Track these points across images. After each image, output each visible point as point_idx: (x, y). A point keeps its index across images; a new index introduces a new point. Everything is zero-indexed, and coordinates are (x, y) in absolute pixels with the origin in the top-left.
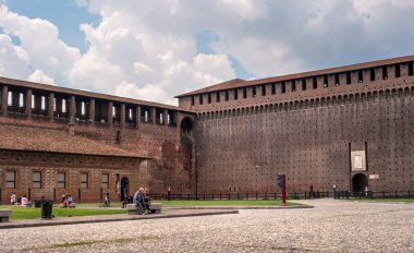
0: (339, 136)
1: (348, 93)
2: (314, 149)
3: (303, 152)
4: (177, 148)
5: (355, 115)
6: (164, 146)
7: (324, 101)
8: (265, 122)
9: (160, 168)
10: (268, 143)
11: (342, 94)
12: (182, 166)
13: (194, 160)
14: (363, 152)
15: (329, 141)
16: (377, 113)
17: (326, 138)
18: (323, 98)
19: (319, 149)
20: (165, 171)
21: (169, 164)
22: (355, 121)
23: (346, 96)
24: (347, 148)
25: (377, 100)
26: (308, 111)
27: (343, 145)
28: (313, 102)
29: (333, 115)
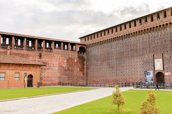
0: (148, 51)
1: (152, 27)
2: (135, 59)
3: (130, 61)
4: (76, 61)
5: (156, 39)
6: (68, 60)
7: (140, 32)
8: (113, 46)
9: (65, 70)
10: (115, 57)
11: (149, 28)
12: (78, 69)
13: (85, 66)
14: (161, 60)
15: (143, 54)
16: (169, 36)
17: (141, 52)
18: (139, 31)
19: (138, 59)
20: (68, 72)
21: (71, 68)
22: (156, 42)
23: (151, 28)
24: (152, 57)
25: (168, 29)
26: (133, 39)
27: (150, 56)
28: (135, 34)
29: (145, 40)
